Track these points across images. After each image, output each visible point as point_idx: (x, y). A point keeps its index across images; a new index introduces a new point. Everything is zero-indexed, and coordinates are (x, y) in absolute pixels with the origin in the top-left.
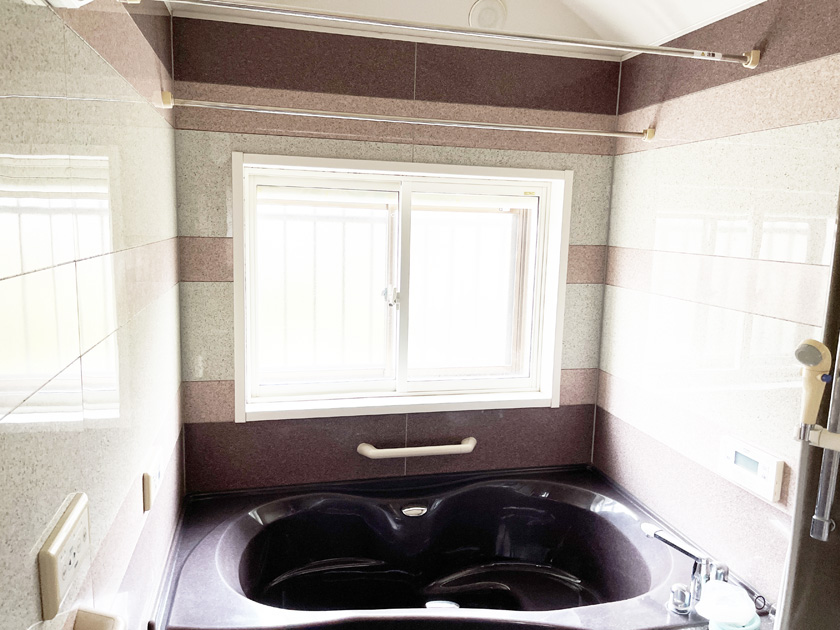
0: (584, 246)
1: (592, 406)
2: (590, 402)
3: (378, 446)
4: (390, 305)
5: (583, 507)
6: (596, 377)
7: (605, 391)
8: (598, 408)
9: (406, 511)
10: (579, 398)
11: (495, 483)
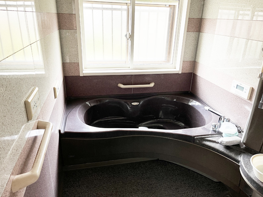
0: (193, 18)
2: (191, 72)
3: (124, 85)
4: (128, 39)
5: (187, 103)
6: (194, 64)
7: (196, 68)
8: (194, 73)
9: (133, 104)
10: (187, 71)
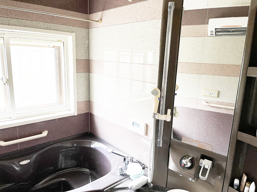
0: (81, 60)
1: (88, 113)
2: (87, 112)
3: (5, 141)
4: (4, 84)
5: (88, 146)
6: (89, 103)
7: (92, 108)
8: (90, 113)
9: (22, 163)
10: (83, 111)
11: (57, 145)
